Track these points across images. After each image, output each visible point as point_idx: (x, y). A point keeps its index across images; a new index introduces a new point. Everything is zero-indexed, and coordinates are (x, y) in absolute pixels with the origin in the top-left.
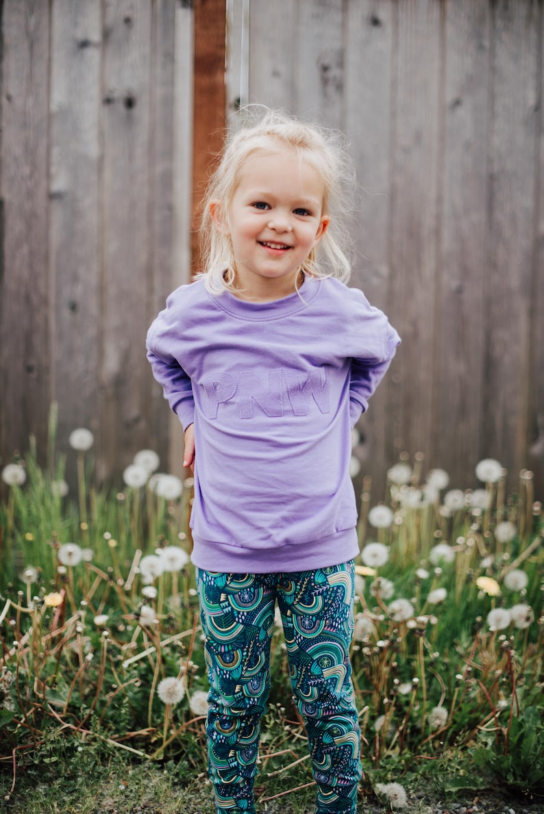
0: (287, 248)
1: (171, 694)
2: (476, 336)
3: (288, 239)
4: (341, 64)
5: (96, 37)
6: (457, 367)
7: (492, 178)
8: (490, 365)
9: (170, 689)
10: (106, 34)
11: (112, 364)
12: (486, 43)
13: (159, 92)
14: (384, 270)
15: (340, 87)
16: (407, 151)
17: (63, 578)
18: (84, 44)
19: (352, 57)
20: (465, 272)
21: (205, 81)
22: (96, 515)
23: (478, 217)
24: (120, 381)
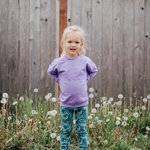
0: (75, 49)
1: (53, 136)
2: (121, 69)
3: (75, 48)
4: (91, 12)
5: (39, 6)
6: (117, 76)
7: (124, 35)
8: (124, 75)
9: (53, 135)
10: (41, 6)
11: (43, 75)
12: (122, 6)
13: (52, 18)
14: (101, 55)
15: (91, 16)
16: (105, 29)
17: (32, 117)
18: (37, 8)
19: (93, 10)
20: (118, 55)
21: (62, 15)
22: (39, 106)
23: (121, 43)
24: (44, 79)
